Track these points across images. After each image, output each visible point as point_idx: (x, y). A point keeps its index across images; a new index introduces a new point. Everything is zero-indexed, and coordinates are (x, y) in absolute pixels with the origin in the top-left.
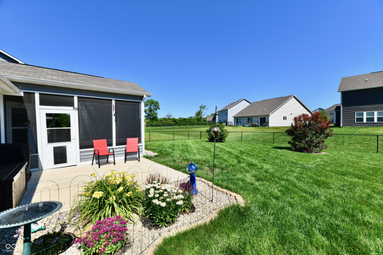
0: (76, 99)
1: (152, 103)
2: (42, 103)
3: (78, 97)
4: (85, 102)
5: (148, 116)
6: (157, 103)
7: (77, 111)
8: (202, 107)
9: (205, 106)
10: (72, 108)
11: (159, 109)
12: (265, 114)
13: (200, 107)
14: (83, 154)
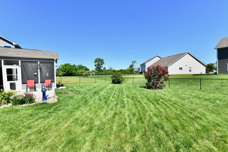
0: (20, 62)
1: (100, 60)
2: (5, 64)
3: (21, 61)
4: (24, 63)
5: (97, 68)
6: (102, 60)
7: (20, 67)
8: (134, 62)
9: (135, 62)
10: (18, 66)
11: (104, 64)
12: (166, 66)
13: (133, 62)
14: (23, 86)
